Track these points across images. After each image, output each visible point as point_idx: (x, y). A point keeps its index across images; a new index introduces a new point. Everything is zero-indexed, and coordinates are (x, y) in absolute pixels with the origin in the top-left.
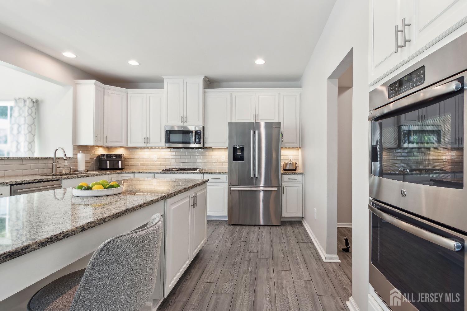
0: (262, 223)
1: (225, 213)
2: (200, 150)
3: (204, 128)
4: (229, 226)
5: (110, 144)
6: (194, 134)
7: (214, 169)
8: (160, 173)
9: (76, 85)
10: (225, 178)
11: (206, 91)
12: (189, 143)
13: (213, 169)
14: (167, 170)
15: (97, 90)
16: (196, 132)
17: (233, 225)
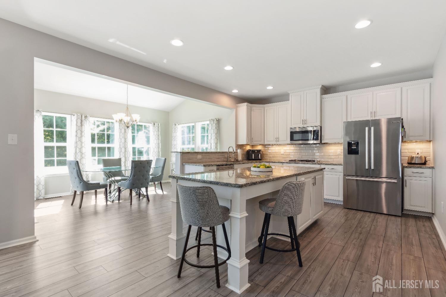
0: (385, 212)
1: (341, 198)
2: (318, 145)
3: (321, 127)
4: (344, 209)
5: (255, 143)
6: (312, 133)
7: (331, 161)
8: (287, 163)
9: (236, 108)
10: (341, 168)
11: (323, 97)
12: (308, 140)
13: (329, 161)
14: (292, 161)
15: (248, 109)
16: (314, 131)
17: (348, 208)
